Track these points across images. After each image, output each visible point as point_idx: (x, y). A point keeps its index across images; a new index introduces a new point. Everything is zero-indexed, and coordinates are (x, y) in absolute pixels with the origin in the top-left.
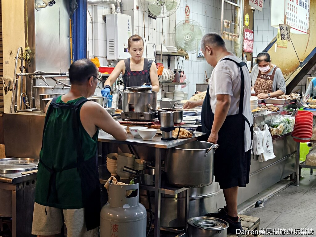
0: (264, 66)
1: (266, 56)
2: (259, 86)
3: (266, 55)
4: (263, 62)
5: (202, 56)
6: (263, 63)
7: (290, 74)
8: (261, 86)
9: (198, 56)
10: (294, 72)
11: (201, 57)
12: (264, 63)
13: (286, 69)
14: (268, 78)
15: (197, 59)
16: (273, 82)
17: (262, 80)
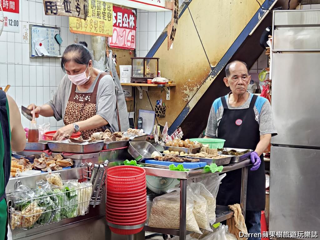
0: (75, 72)
1: (79, 52)
2: (72, 117)
3: (78, 50)
4: (71, 63)
5: (40, 55)
6: (72, 66)
7: (195, 89)
8: (76, 116)
9: (32, 56)
10: (201, 84)
11: (39, 57)
12: (74, 66)
13: (189, 80)
14: (86, 99)
15: (31, 61)
16: (96, 106)
17: (76, 105)
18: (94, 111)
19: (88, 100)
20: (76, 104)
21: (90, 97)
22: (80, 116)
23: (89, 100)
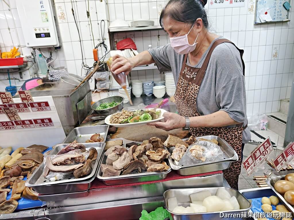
9: (255, 23)
14: (192, 76)
15: (255, 27)
16: (199, 88)
17: (183, 82)
18: (195, 95)
19: (193, 78)
20: (183, 80)
21: (196, 73)
22: (184, 96)
23: (195, 79)
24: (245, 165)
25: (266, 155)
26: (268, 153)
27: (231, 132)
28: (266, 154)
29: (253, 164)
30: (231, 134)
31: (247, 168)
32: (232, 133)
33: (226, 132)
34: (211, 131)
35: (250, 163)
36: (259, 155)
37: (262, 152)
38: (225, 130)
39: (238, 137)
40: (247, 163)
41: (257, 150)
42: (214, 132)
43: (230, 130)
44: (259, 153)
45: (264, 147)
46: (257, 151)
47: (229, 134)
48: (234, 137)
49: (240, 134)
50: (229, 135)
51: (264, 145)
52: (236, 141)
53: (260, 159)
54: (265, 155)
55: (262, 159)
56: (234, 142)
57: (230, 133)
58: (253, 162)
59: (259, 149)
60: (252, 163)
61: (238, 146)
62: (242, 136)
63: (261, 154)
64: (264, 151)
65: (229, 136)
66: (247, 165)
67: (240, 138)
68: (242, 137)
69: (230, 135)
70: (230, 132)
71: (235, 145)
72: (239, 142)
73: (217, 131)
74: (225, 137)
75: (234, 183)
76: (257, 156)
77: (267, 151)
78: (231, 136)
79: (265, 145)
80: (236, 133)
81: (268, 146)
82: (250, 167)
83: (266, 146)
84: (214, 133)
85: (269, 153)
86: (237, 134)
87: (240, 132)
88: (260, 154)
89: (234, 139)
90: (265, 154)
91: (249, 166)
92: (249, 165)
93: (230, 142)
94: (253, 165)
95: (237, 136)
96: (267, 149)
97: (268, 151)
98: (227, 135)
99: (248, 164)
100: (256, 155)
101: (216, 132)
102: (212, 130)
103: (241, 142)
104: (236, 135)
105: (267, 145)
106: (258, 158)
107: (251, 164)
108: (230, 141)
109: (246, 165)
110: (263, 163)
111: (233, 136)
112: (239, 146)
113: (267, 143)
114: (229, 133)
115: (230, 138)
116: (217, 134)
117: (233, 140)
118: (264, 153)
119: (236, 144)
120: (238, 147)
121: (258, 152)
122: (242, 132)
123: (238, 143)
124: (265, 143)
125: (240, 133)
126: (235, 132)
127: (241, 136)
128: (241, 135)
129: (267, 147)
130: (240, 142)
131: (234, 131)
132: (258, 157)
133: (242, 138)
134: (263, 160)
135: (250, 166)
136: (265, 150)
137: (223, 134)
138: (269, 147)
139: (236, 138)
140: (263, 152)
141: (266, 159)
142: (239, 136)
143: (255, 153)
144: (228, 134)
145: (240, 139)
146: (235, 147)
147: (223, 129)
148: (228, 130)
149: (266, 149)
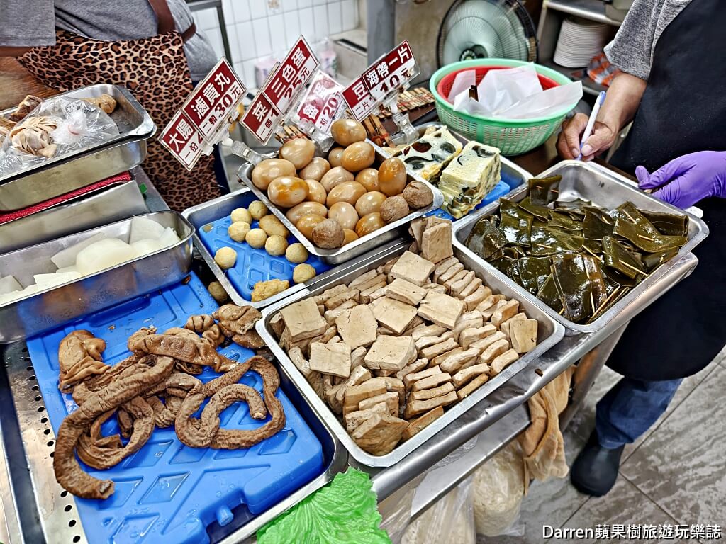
24: (170, 142)
25: (227, 109)
26: (233, 103)
27: (151, 53)
28: (226, 105)
29: (195, 135)
30: (152, 57)
31: (177, 150)
32: (154, 55)
33: (137, 54)
34: (96, 61)
35: (185, 135)
36: (206, 111)
37: (212, 102)
38: (131, 50)
39: (175, 62)
40: (176, 135)
41: (196, 97)
42: (105, 61)
43: (146, 47)
44: (205, 104)
45: (218, 88)
46: (197, 101)
47: (147, 58)
48: (163, 65)
49: (179, 52)
50: (148, 62)
51: (216, 80)
52: (174, 74)
53: (213, 120)
54: (224, 109)
55: (219, 120)
56: (169, 79)
57: (149, 55)
58: (194, 131)
59: (201, 93)
60: (192, 134)
61: (183, 87)
62: (185, 59)
63: (211, 108)
64: (219, 98)
65: (151, 64)
66: (176, 141)
67: (182, 64)
68: (186, 62)
69: (151, 59)
70: (147, 52)
71: (176, 88)
72: (184, 77)
73: (112, 57)
74: (140, 70)
75: (210, 188)
76: (201, 114)
77: (228, 96)
78: (155, 61)
79: (218, 81)
80: (166, 52)
81: (228, 83)
82: (189, 144)
83: (221, 83)
84: (105, 64)
85: (234, 101)
86: (169, 55)
87: (175, 48)
88: (208, 108)
89: (168, 71)
90: (223, 106)
91: (183, 142)
92: (183, 140)
93: (159, 80)
94: (195, 139)
95: (170, 60)
96: (229, 92)
97: (233, 96)
98: (143, 61)
99: (180, 137)
100: (195, 110)
101: (110, 59)
102: (97, 57)
103: (189, 77)
104: (169, 57)
105: (223, 81)
106: (203, 118)
107: (190, 137)
108: (157, 77)
109: (173, 142)
110: (224, 129)
111: (159, 63)
112: (188, 88)
113: (221, 74)
114: (145, 55)
115: (156, 70)
116: (115, 65)
117: (166, 72)
118: (221, 101)
119: (177, 85)
120: (184, 90)
121: (199, 101)
122: (181, 48)
123: (181, 80)
124: (218, 77)
125: (176, 52)
126: (160, 49)
127: (183, 61)
128: (182, 55)
129: (226, 87)
130: (187, 78)
131: (157, 47)
132: (203, 115)
133: (186, 66)
134: (222, 122)
135: (186, 142)
136: (222, 94)
137: (129, 62)
138: (231, 84)
139: (172, 65)
140: (217, 100)
141: (230, 117)
142: (177, 60)
143: (193, 106)
144: (143, 59)
145: (183, 67)
146: (178, 91)
147: (124, 48)
148: (140, 48)
149: (225, 90)
